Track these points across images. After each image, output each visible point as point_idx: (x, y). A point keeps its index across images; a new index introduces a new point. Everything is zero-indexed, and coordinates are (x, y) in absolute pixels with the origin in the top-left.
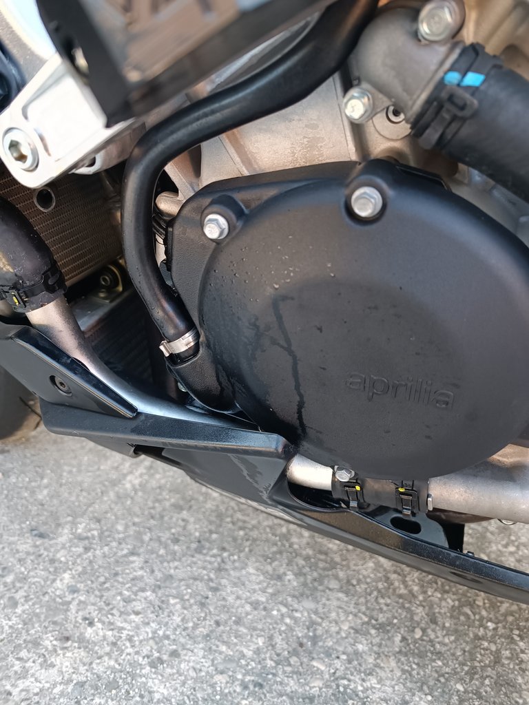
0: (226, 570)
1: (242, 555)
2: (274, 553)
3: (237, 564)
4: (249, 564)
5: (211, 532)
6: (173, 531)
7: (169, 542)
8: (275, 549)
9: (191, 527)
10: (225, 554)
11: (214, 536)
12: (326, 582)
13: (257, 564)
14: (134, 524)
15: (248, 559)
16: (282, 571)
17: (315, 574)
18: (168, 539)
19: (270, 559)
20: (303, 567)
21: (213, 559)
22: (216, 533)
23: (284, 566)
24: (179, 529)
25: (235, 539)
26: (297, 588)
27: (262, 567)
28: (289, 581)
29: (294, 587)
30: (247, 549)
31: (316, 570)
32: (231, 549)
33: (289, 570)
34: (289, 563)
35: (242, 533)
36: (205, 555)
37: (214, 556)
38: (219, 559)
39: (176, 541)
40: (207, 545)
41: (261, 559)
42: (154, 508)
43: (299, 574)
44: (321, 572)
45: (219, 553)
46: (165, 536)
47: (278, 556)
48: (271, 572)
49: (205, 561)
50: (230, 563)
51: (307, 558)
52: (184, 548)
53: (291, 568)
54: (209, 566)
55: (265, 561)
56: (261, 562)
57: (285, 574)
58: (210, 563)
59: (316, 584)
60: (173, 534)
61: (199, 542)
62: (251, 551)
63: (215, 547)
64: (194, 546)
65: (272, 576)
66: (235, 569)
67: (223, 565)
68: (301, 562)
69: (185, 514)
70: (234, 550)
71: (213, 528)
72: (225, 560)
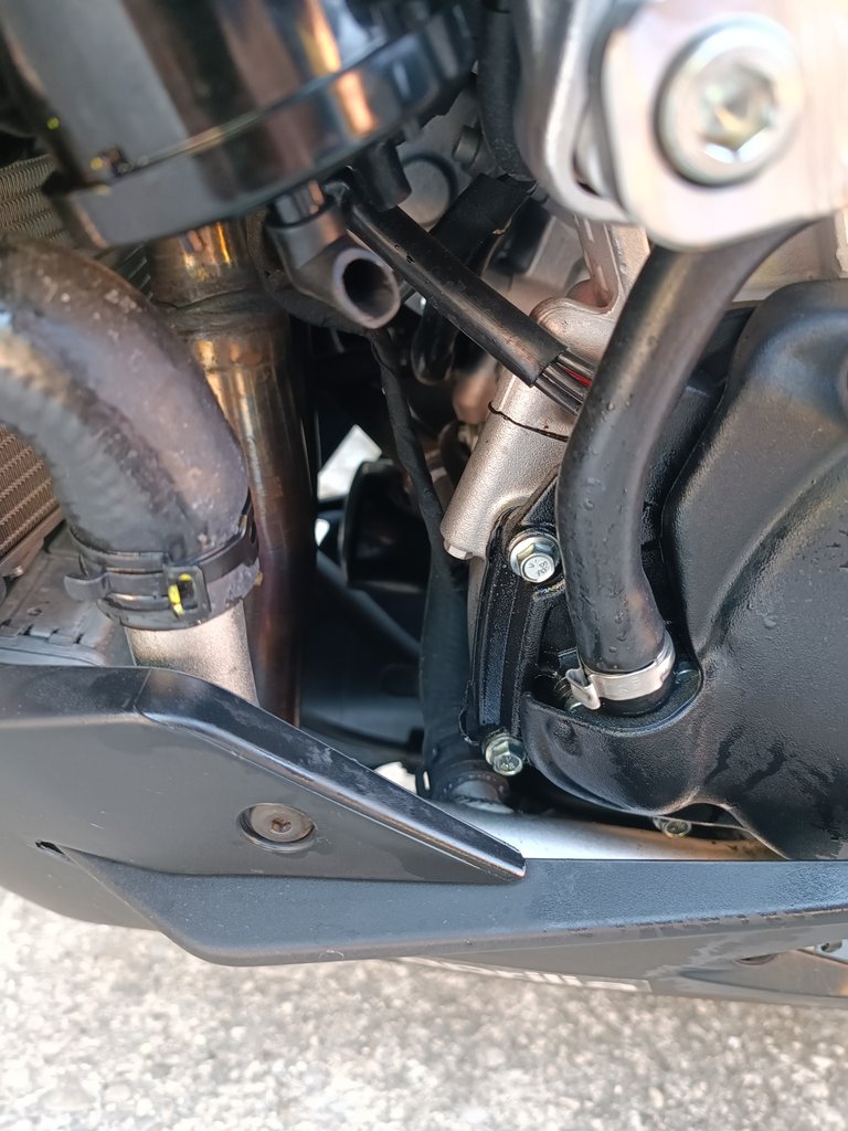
0: (295, 1100)
1: (310, 1055)
2: (367, 1030)
3: (309, 1080)
4: (333, 1070)
5: (227, 1025)
6: (146, 1048)
7: (148, 1077)
8: (363, 1022)
9: (180, 1027)
10: (278, 1066)
11: (237, 1033)
12: (480, 1057)
13: (349, 1065)
14: (48, 1060)
15: (326, 1061)
16: (397, 1063)
17: (456, 1049)
18: (143, 1073)
19: (366, 1044)
20: (431, 1040)
21: (259, 1087)
22: (238, 1024)
23: (397, 1050)
24: (158, 1040)
25: (281, 1026)
26: (441, 1089)
27: (359, 1070)
28: (421, 1079)
29: (435, 1089)
30: (314, 1040)
31: (453, 1040)
32: (284, 1050)
33: (409, 1058)
34: (404, 1043)
35: (287, 1007)
36: (239, 1081)
37: (257, 1078)
38: (271, 1082)
39: (162, 1070)
40: (233, 1058)
41: (348, 1052)
42: (76, 1007)
43: (430, 1059)
44: (462, 1039)
45: (265, 1067)
46: (135, 1066)
47: (377, 1035)
48: (380, 1074)
49: (246, 1096)
50: (294, 1083)
51: (427, 1021)
52: (187, 1080)
53: (409, 1051)
54: (259, 1105)
55: (359, 1052)
56: (352, 1059)
57: (405, 1068)
58: (258, 1096)
59: (467, 1068)
60: (149, 1057)
61: (212, 1056)
62: (322, 1041)
63: (251, 1056)
64: (206, 1069)
65: (385, 1080)
66: (311, 1091)
67: (284, 1091)
68: (422, 1032)
69: (152, 1001)
70: (290, 1051)
71: (225, 1014)
72: (284, 1080)
